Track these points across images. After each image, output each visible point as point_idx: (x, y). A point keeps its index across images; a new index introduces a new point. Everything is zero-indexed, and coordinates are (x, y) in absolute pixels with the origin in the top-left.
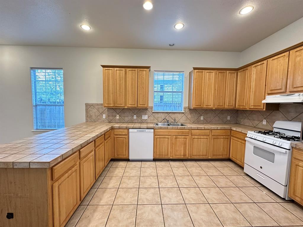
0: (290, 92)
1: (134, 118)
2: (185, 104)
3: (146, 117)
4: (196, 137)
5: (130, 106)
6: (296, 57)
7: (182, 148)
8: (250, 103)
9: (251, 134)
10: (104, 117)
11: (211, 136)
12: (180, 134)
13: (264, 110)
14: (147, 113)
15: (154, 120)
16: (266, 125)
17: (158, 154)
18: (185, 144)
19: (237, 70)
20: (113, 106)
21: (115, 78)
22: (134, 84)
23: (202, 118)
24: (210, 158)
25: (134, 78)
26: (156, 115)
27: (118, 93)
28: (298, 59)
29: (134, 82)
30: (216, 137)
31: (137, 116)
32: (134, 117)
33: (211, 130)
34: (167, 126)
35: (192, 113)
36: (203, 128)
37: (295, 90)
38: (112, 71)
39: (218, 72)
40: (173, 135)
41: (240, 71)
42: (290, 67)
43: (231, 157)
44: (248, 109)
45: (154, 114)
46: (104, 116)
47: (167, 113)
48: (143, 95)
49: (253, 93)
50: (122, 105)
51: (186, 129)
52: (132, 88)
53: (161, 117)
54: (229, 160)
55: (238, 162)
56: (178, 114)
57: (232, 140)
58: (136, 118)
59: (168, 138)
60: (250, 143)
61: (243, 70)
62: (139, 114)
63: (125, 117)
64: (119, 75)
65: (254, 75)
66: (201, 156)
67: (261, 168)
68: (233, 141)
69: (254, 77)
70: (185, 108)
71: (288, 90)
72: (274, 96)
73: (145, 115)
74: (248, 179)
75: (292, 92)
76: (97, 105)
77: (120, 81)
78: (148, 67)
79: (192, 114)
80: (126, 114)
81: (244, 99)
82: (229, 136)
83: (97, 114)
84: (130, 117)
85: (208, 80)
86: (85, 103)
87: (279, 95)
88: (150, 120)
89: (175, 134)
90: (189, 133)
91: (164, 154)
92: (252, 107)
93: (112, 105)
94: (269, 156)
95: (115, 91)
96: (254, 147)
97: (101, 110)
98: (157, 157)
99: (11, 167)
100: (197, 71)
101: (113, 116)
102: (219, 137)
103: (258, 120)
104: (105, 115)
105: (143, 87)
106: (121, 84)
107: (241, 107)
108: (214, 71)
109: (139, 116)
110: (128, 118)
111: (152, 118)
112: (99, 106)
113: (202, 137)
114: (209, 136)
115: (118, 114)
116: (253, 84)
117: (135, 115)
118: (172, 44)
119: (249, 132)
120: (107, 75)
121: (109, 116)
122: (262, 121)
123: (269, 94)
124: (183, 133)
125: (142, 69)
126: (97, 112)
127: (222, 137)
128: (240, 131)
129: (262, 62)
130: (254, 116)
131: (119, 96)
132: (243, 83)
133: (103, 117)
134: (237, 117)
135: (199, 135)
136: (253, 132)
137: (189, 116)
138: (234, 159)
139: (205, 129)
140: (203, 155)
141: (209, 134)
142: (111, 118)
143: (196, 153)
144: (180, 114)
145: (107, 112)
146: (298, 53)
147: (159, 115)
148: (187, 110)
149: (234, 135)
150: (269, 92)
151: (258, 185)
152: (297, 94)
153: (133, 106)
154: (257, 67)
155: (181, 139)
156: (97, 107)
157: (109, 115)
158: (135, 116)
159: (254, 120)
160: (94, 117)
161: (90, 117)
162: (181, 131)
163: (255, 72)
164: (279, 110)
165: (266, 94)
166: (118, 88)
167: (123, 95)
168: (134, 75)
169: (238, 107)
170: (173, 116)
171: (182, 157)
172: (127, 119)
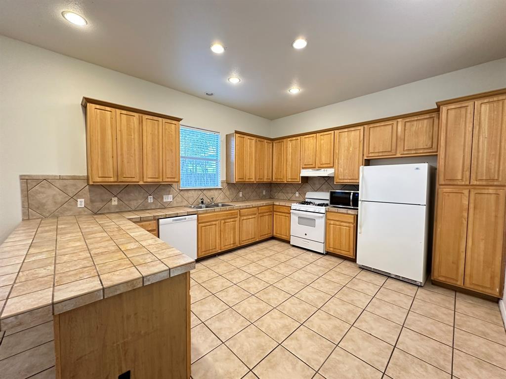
0: (319, 168)
1: (149, 202)
2: (222, 177)
3: (169, 199)
4: (245, 218)
5: (149, 180)
6: (321, 140)
7: (232, 235)
8: (288, 176)
9: (295, 206)
10: (81, 205)
11: (257, 214)
12: (229, 217)
13: (300, 182)
14: (171, 192)
15: (182, 202)
16: (299, 197)
17: (203, 250)
18: (234, 229)
19: (273, 140)
20: (116, 180)
21: (118, 129)
22: (157, 144)
23: (241, 195)
24: (257, 240)
25: (156, 132)
26: (186, 194)
27: (125, 156)
28: (322, 142)
29: (156, 141)
30: (262, 215)
31: (153, 198)
32: (149, 199)
33: (258, 207)
34: (205, 209)
35: (230, 188)
36: (251, 206)
37: (321, 166)
38: (111, 115)
39: (258, 139)
40: (221, 220)
41: (276, 142)
42: (317, 147)
43: (275, 234)
44: (285, 182)
45: (182, 193)
46: (81, 203)
47: (200, 190)
48: (172, 163)
49: (290, 166)
50: (134, 180)
51: (235, 210)
52: (153, 149)
53: (193, 196)
54: (273, 238)
55: (284, 237)
56: (215, 191)
57: (275, 215)
58: (152, 202)
59: (215, 224)
60: (294, 214)
61: (278, 141)
62: (158, 193)
63: (130, 200)
64: (127, 125)
65: (290, 149)
66: (250, 240)
67: (306, 234)
68: (277, 216)
69: (290, 151)
70: (222, 182)
71: (317, 166)
72: (307, 170)
73: (169, 194)
74: (296, 249)
75: (320, 168)
76: (61, 178)
77: (129, 134)
78: (179, 120)
79: (230, 190)
80: (132, 194)
81: (281, 172)
82: (271, 212)
83: (60, 198)
84: (141, 200)
85: (250, 149)
86: (21, 176)
87: (310, 170)
88: (177, 203)
89: (224, 218)
90: (237, 214)
91: (211, 248)
92: (290, 180)
93: (112, 180)
94: (310, 222)
95: (119, 153)
96: (299, 217)
97: (72, 191)
98: (203, 255)
99: (140, 285)
100: (239, 135)
101: (103, 201)
102: (265, 214)
103: (292, 193)
104: (83, 200)
105: (171, 150)
106: (132, 141)
107: (279, 180)
108: (254, 138)
109: (158, 197)
110: (137, 203)
111: (179, 199)
112: (66, 181)
113: (250, 217)
114: (255, 214)
115: (115, 196)
116: (289, 157)
117: (150, 195)
118: (210, 93)
119: (292, 204)
120: (101, 119)
121: (92, 201)
122: (295, 193)
123: (303, 168)
124: (232, 215)
125: (169, 121)
126: (60, 194)
127: (267, 214)
128: (284, 204)
129: (297, 138)
130: (288, 189)
131: (128, 163)
132: (280, 154)
133: (77, 205)
134: (271, 191)
135: (248, 215)
136: (295, 204)
137: (228, 193)
138: (278, 236)
139: (252, 207)
140: (251, 239)
141: (255, 212)
142: (99, 205)
143: (246, 238)
144: (217, 191)
145: (88, 194)
146: (322, 137)
147: (191, 194)
148: (225, 185)
149: (278, 210)
150: (304, 166)
151: (305, 251)
152: (323, 170)
153: (156, 180)
154: (292, 141)
155: (230, 223)
156: (58, 183)
157: (93, 199)
158: (151, 198)
159: (288, 193)
160: (50, 206)
161: (38, 208)
162: (230, 213)
163: (290, 146)
164: (307, 183)
165: (301, 168)
166: (125, 148)
167: (135, 161)
168: (156, 127)
169: (276, 180)
170: (209, 194)
171: (232, 247)
172: (134, 204)
